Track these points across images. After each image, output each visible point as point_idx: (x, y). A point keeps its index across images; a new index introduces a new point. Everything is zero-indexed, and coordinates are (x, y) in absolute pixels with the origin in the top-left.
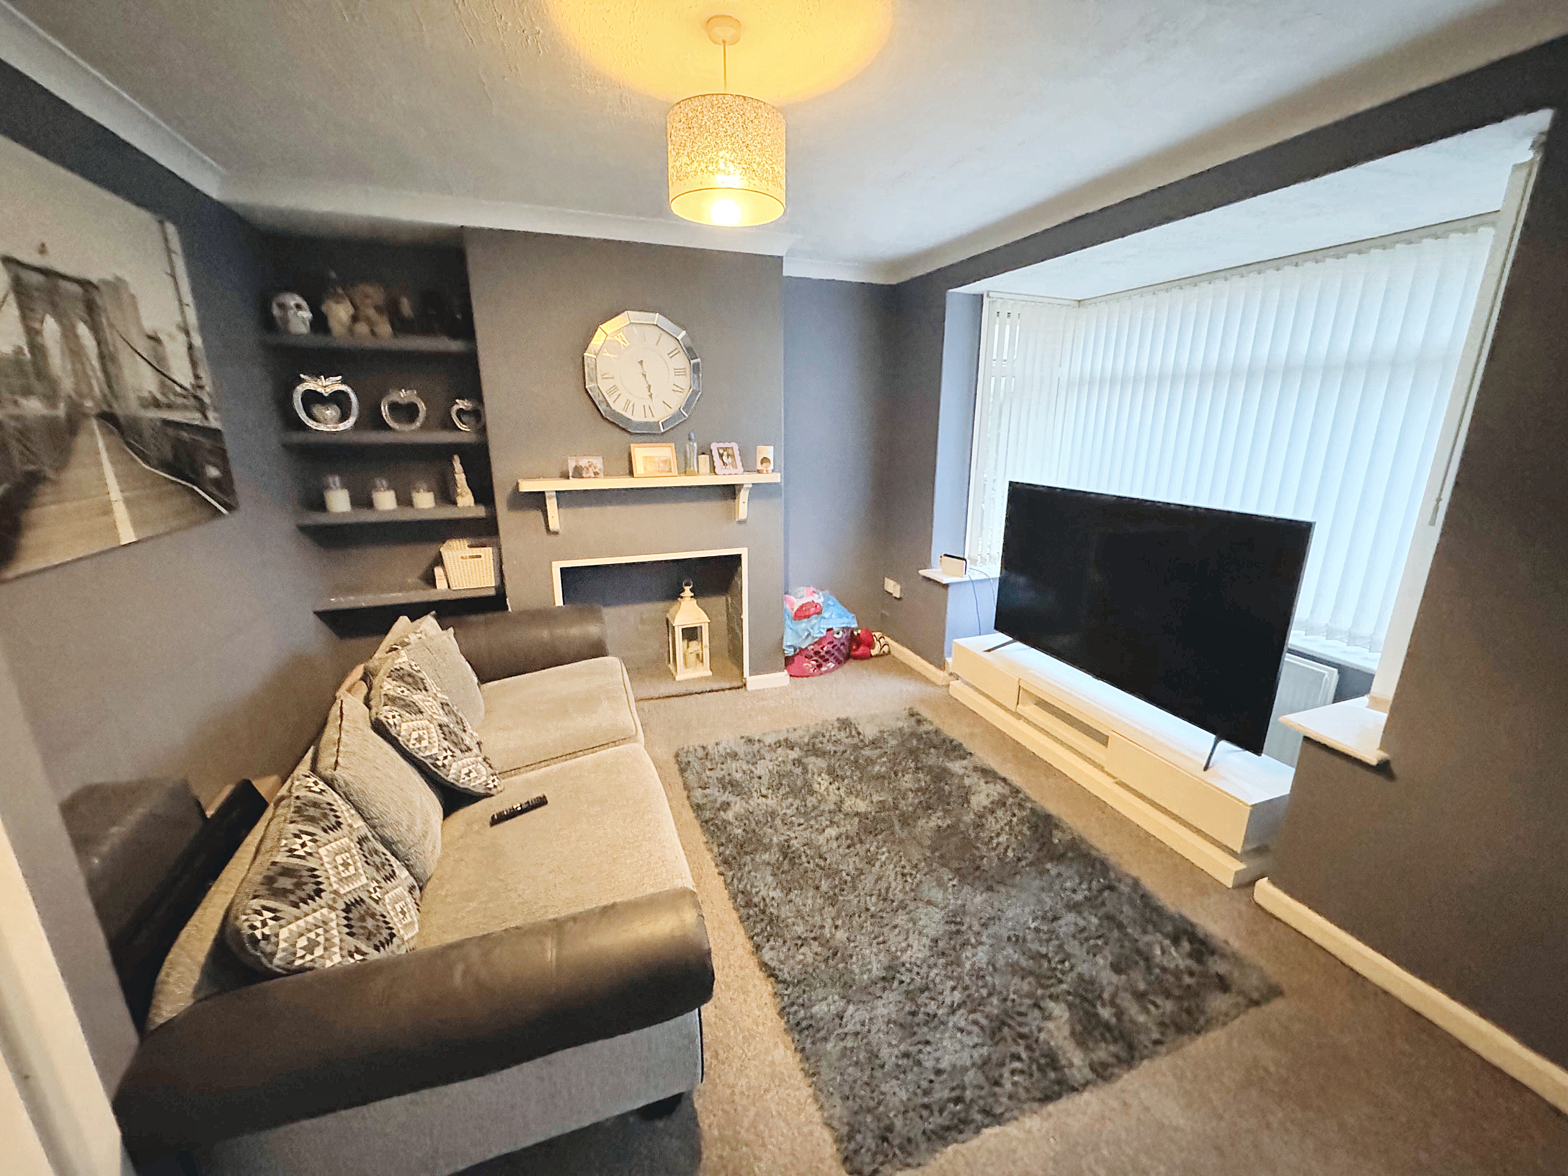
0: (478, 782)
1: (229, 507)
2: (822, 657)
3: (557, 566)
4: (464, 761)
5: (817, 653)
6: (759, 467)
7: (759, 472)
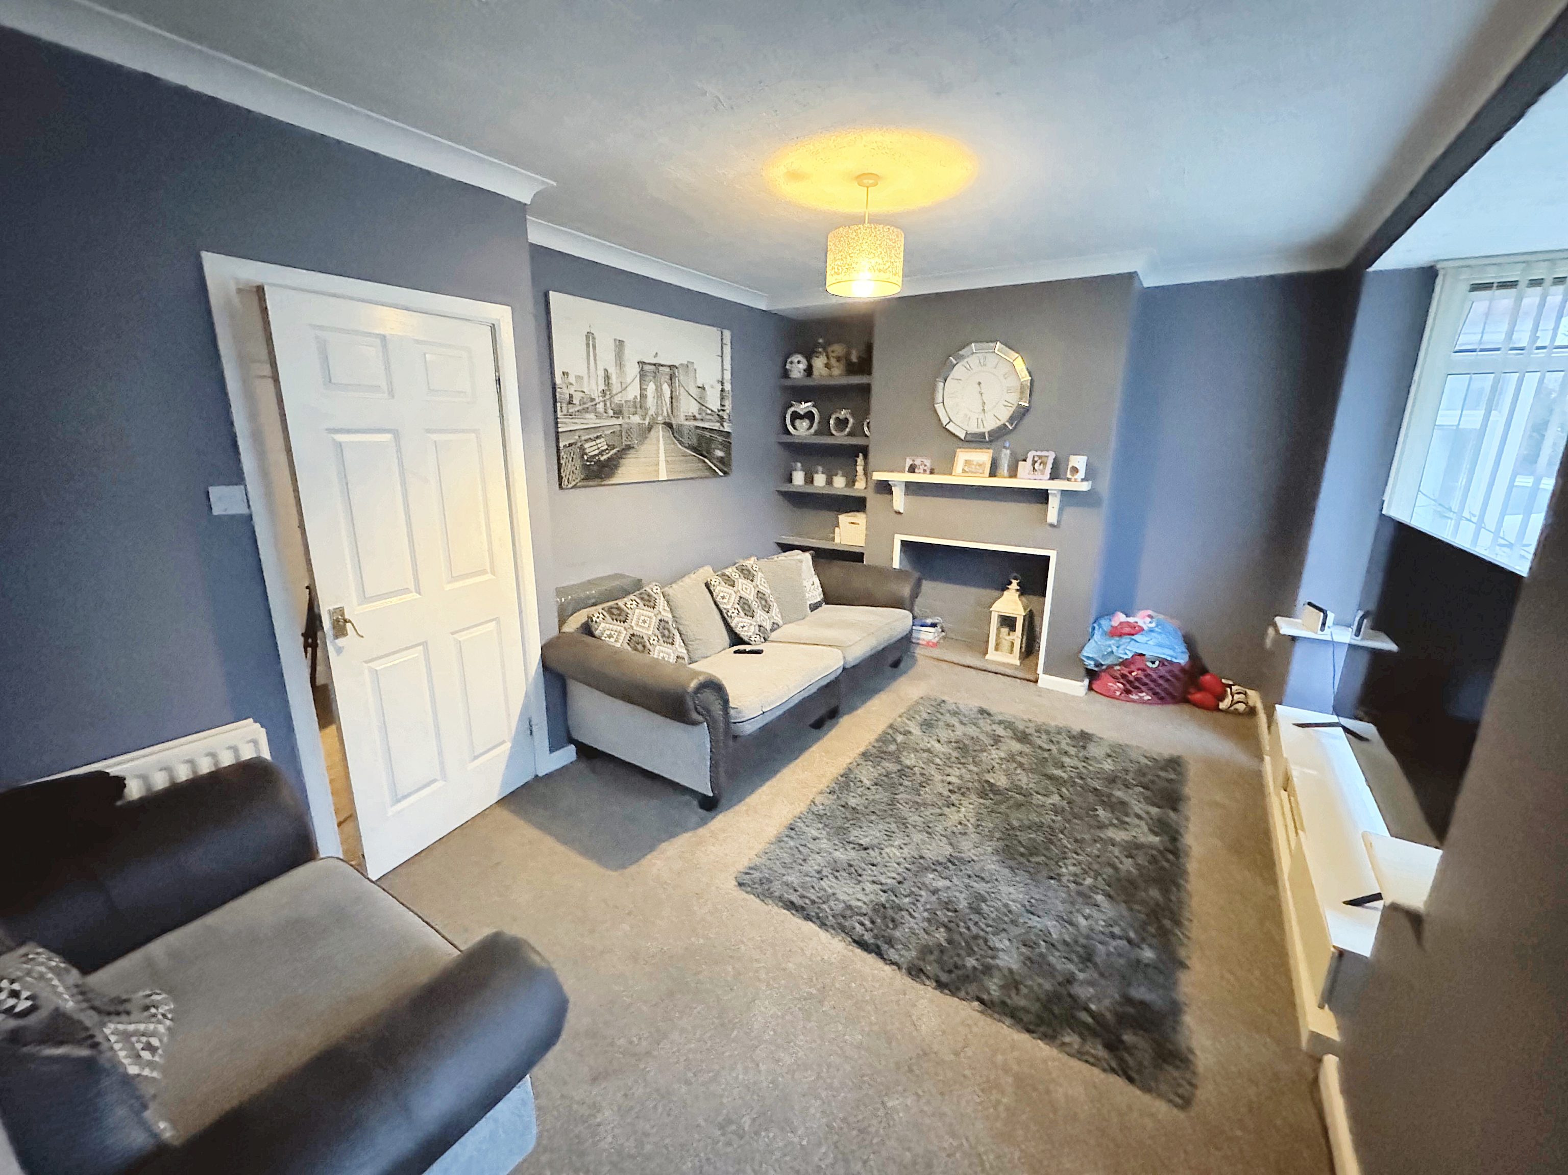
0: (746, 634)
1: (725, 473)
2: (1130, 682)
3: (898, 539)
4: (744, 620)
5: (1124, 676)
6: (1069, 476)
7: (1069, 480)
